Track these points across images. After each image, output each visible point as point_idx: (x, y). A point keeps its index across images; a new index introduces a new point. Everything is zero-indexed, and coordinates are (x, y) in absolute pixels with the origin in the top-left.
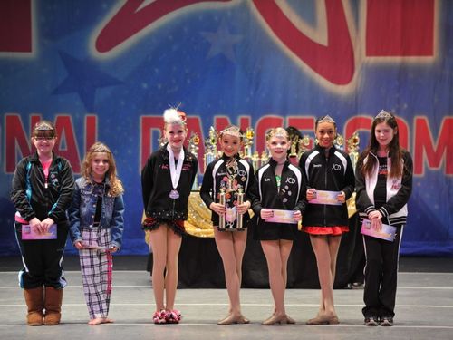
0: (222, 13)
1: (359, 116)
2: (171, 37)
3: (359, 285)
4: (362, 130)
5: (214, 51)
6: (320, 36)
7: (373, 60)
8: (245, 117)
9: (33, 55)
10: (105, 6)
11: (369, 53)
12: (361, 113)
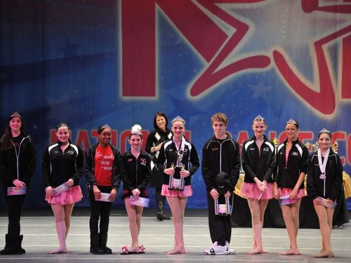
0: (260, 75)
1: (338, 132)
2: (231, 88)
3: (338, 227)
4: (340, 139)
5: (256, 96)
6: (316, 87)
7: (346, 100)
8: (273, 132)
9: (156, 98)
10: (195, 71)
11: (344, 96)
12: (339, 130)
